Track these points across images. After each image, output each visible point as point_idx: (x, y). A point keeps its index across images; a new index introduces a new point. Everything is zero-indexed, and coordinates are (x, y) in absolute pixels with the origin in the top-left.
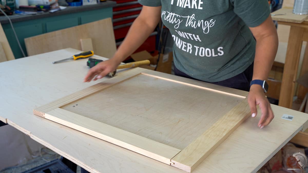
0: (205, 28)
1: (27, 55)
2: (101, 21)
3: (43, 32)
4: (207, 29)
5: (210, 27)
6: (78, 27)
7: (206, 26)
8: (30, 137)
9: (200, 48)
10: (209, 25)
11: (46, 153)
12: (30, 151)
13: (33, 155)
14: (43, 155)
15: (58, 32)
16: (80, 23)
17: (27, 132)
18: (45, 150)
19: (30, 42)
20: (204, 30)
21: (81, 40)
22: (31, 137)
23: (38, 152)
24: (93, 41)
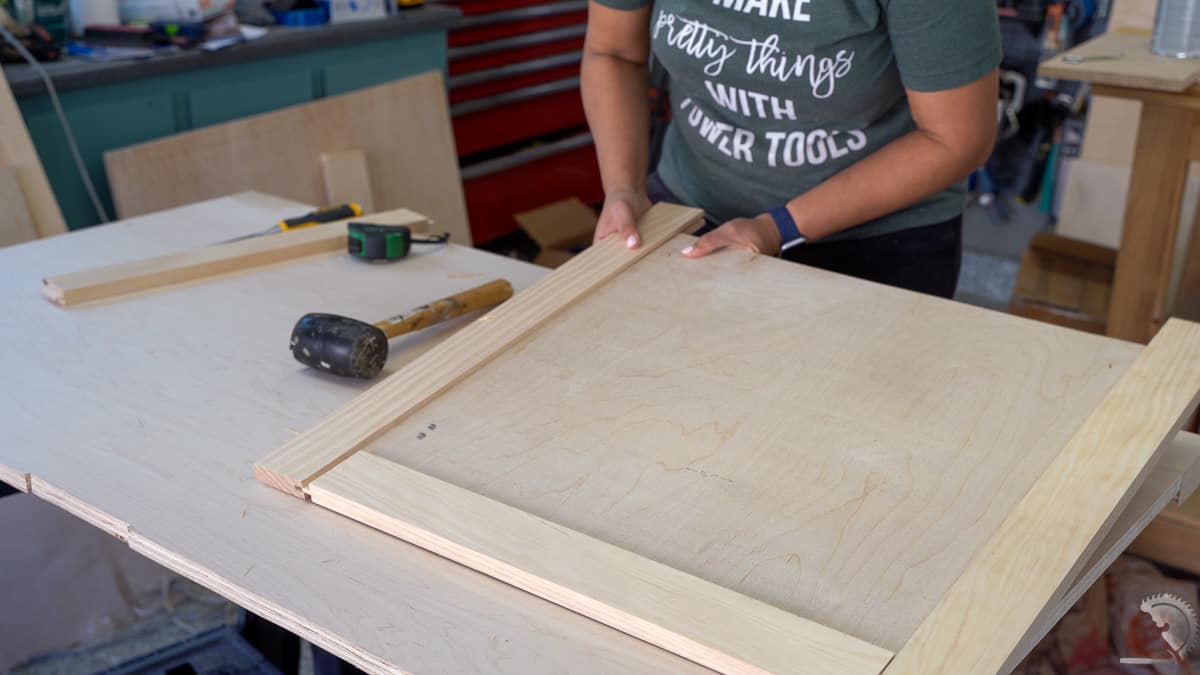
0: (819, 82)
1: (113, 216)
2: (404, 85)
3: (177, 130)
4: (826, 82)
5: (837, 75)
6: (313, 107)
7: (823, 74)
8: (126, 544)
9: (787, 136)
10: (835, 72)
11: (188, 600)
12: (125, 590)
13: (138, 606)
14: (176, 606)
15: (235, 129)
16: (320, 93)
17: (116, 527)
18: (181, 590)
19: (124, 167)
20: (815, 85)
21: (325, 158)
22: (132, 545)
23: (157, 593)
24: (373, 162)
